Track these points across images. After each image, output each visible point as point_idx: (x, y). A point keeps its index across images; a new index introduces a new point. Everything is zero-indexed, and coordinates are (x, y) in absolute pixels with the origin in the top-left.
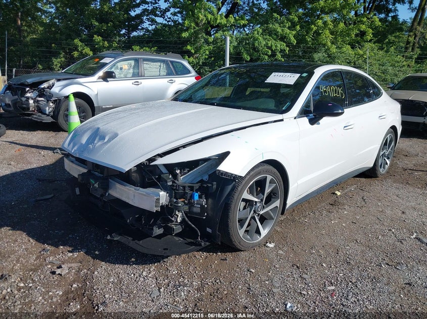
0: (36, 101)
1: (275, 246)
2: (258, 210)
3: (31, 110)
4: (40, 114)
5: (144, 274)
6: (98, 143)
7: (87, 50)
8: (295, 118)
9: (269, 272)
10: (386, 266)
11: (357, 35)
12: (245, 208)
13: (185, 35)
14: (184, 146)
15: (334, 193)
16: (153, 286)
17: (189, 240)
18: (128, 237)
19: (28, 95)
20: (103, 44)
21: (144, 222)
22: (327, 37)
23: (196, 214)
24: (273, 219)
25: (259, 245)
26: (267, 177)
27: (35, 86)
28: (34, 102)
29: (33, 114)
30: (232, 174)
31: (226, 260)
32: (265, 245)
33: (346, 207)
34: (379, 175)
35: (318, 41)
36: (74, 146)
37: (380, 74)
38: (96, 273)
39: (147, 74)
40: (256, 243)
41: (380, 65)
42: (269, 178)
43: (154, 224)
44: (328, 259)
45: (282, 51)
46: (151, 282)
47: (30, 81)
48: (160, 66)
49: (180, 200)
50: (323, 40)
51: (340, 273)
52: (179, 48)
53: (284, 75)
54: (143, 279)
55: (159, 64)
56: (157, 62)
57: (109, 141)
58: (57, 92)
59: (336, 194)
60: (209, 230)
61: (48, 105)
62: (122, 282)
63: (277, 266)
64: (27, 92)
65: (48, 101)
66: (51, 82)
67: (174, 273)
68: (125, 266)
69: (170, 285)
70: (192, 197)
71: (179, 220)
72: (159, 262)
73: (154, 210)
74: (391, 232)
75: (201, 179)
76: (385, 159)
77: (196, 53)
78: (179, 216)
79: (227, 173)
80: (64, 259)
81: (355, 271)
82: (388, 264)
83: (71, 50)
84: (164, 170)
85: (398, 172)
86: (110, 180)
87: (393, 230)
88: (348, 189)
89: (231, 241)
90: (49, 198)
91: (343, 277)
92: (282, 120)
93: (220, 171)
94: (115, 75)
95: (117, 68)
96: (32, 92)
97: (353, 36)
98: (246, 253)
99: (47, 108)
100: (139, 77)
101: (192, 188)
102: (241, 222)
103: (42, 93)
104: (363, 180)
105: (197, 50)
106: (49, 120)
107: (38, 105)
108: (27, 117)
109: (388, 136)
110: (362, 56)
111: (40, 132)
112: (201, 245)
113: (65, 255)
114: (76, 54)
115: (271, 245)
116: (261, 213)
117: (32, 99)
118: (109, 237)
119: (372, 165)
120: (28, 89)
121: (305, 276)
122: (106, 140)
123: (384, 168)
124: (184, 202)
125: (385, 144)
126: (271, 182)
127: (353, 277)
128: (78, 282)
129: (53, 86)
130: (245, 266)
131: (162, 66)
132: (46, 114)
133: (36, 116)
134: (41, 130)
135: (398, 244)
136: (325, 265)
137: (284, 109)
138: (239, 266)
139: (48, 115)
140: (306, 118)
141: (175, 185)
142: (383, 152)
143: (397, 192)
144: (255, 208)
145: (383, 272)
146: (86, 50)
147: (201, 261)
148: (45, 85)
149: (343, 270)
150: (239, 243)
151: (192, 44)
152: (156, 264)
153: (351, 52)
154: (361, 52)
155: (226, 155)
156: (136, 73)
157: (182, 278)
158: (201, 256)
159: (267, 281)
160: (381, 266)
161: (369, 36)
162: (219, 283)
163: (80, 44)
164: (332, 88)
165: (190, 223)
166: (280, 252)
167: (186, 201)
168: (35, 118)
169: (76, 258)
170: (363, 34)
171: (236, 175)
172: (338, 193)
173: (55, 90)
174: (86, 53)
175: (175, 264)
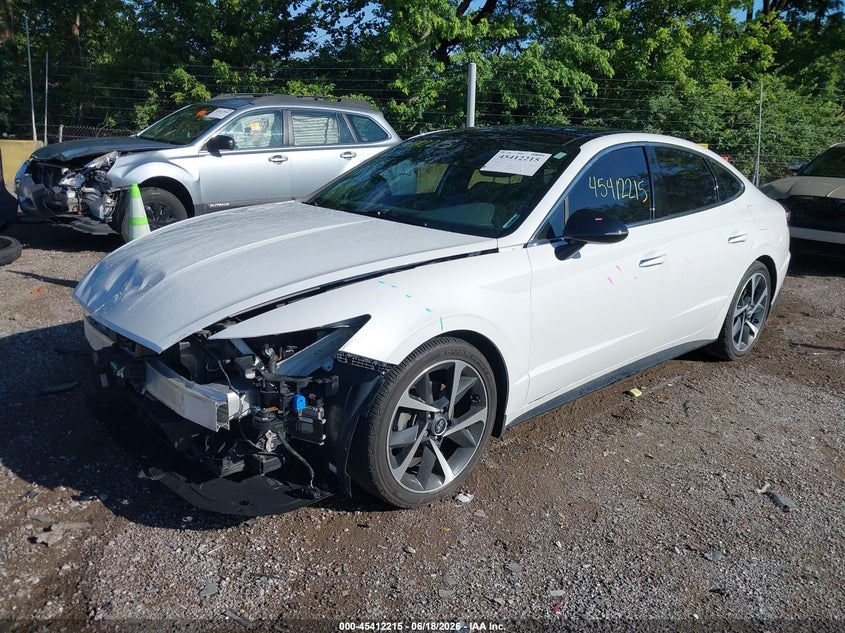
0: (80, 194)
1: (473, 501)
2: (436, 430)
3: (70, 211)
4: (88, 219)
5: (202, 549)
6: (129, 292)
7: (201, 90)
8: (525, 246)
9: (445, 555)
10: (685, 551)
11: (742, 59)
12: (409, 425)
13: (391, 58)
14: (286, 301)
15: (627, 393)
16: (211, 573)
17: (296, 487)
18: (180, 476)
19: (66, 182)
20: (231, 77)
21: (208, 447)
22: (678, 62)
23: (305, 435)
24: (473, 446)
25: (441, 497)
26: (454, 364)
27: (77, 164)
28: (76, 196)
29: (76, 219)
30: (373, 361)
31: (366, 526)
32: (454, 498)
33: (645, 423)
34: (732, 356)
35: (660, 70)
36: (91, 296)
37: (786, 139)
38: (112, 543)
39: (299, 139)
40: (434, 494)
41: (788, 120)
42: (460, 366)
43: (225, 453)
44: (572, 532)
45: (586, 91)
46: (210, 566)
47: (68, 154)
48: (327, 125)
49: (266, 410)
50: (672, 69)
51: (586, 563)
52: (380, 86)
53: (520, 156)
54: (196, 560)
55: (325, 120)
56: (320, 116)
57: (148, 287)
58: (120, 176)
59: (632, 395)
60: (332, 468)
61: (102, 201)
62: (155, 564)
63: (464, 543)
64: (63, 176)
65: (102, 193)
66: (108, 158)
67: (258, 549)
68: (171, 531)
69: (244, 573)
70: (293, 403)
71: (270, 447)
72: (237, 525)
73: (217, 427)
74: (717, 480)
75: (318, 367)
76: (746, 324)
77: (411, 94)
78: (270, 439)
79: (361, 357)
80: (61, 514)
81: (619, 560)
82: (688, 548)
83: (171, 89)
84: (244, 349)
85: (777, 349)
86: (148, 365)
87: (724, 476)
88: (662, 385)
89: (375, 488)
90: (68, 390)
91: (588, 571)
92: (496, 251)
93: (346, 353)
94: (234, 143)
95: (239, 129)
96: (74, 176)
97: (735, 59)
98: (411, 514)
99: (101, 208)
100: (283, 146)
101: (292, 386)
102: (399, 452)
103: (91, 179)
104: (700, 365)
105: (415, 88)
106: (104, 230)
107: (85, 201)
108: (64, 225)
109: (753, 277)
110: (751, 101)
111: (88, 254)
112: (312, 497)
113: (65, 506)
114: (179, 97)
115: (465, 499)
116: (446, 433)
117: (73, 189)
118: (142, 475)
119: (715, 336)
120: (65, 170)
121: (513, 566)
122: (143, 286)
123: (745, 340)
124: (275, 412)
125: (746, 293)
126: (465, 373)
127: (610, 571)
128: (75, 560)
129: (112, 164)
130: (400, 542)
131: (330, 124)
132: (99, 219)
133: (80, 224)
134: (91, 250)
135: (725, 504)
136: (560, 545)
137: (504, 226)
138: (390, 540)
139: (103, 222)
140: (549, 245)
141: (259, 379)
142: (743, 309)
143: (760, 392)
144: (430, 425)
145: (674, 563)
146: (197, 88)
147: (319, 527)
148: (96, 164)
149: (593, 557)
150: (394, 494)
151: (405, 77)
152: (230, 530)
153: (729, 92)
154: (749, 94)
155: (361, 321)
156: (278, 140)
157: (270, 561)
158: (320, 517)
159: (435, 573)
160: (673, 551)
161: (768, 59)
162: (339, 574)
163: (186, 76)
164: (618, 183)
165: (295, 453)
166: (481, 513)
167: (280, 412)
168: (79, 227)
169: (84, 511)
170: (756, 55)
171: (381, 363)
172: (637, 393)
173: (116, 172)
174: (198, 95)
175: (264, 532)
